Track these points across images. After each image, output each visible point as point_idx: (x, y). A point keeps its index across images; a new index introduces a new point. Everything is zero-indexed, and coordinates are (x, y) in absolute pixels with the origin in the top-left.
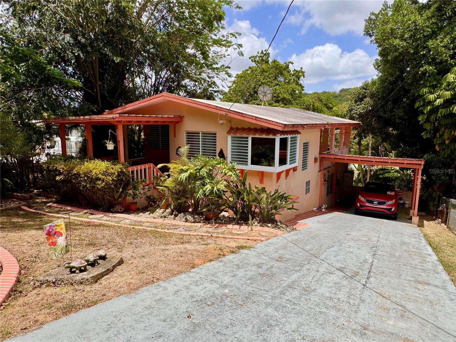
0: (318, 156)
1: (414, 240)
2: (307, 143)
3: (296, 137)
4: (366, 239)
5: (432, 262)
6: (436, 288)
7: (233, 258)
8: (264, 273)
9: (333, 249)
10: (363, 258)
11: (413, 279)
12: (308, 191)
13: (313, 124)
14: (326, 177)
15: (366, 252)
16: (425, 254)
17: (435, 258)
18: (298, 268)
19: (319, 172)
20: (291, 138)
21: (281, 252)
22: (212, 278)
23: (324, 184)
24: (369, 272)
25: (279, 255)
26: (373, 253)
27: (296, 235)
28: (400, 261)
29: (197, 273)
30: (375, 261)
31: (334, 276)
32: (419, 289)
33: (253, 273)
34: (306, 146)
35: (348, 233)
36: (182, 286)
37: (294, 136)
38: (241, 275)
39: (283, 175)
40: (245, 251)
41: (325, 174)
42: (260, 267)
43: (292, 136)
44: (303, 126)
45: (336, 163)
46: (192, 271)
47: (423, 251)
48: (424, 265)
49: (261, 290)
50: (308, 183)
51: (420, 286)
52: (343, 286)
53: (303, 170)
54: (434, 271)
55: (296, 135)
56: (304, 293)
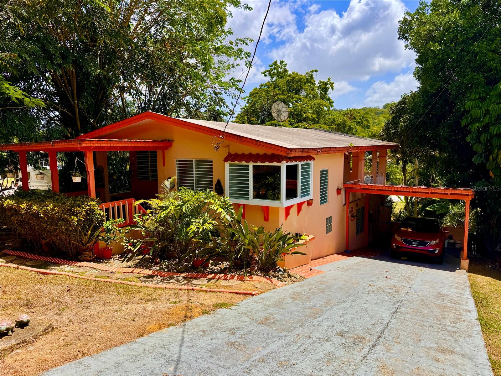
0: (341, 186)
1: (456, 291)
2: (327, 171)
3: (309, 164)
4: (391, 291)
5: (469, 322)
6: (461, 358)
7: (203, 321)
8: (235, 342)
9: (342, 305)
10: (378, 318)
11: (435, 345)
12: (329, 229)
13: (330, 148)
14: (355, 211)
15: (385, 309)
16: (463, 310)
17: (475, 314)
18: (283, 334)
19: (343, 205)
20: (302, 165)
21: (271, 310)
22: (161, 351)
23: (352, 220)
24: (380, 337)
25: (266, 315)
26: (393, 310)
27: (301, 286)
28: (426, 320)
29: (143, 344)
30: (393, 321)
31: (328, 343)
32: (438, 361)
33: (220, 342)
34: (324, 174)
35: (371, 283)
36: (113, 363)
37: (305, 162)
38: (202, 345)
39: (293, 211)
40: (223, 311)
41: (352, 208)
42: (233, 333)
43: (302, 162)
44: (317, 150)
45: (367, 194)
46: (137, 340)
47: (462, 306)
48: (457, 325)
49: (220, 366)
50: (329, 220)
51: (441, 356)
52: (336, 358)
53: (321, 204)
54: (467, 333)
55: (309, 162)
56: (278, 369)
